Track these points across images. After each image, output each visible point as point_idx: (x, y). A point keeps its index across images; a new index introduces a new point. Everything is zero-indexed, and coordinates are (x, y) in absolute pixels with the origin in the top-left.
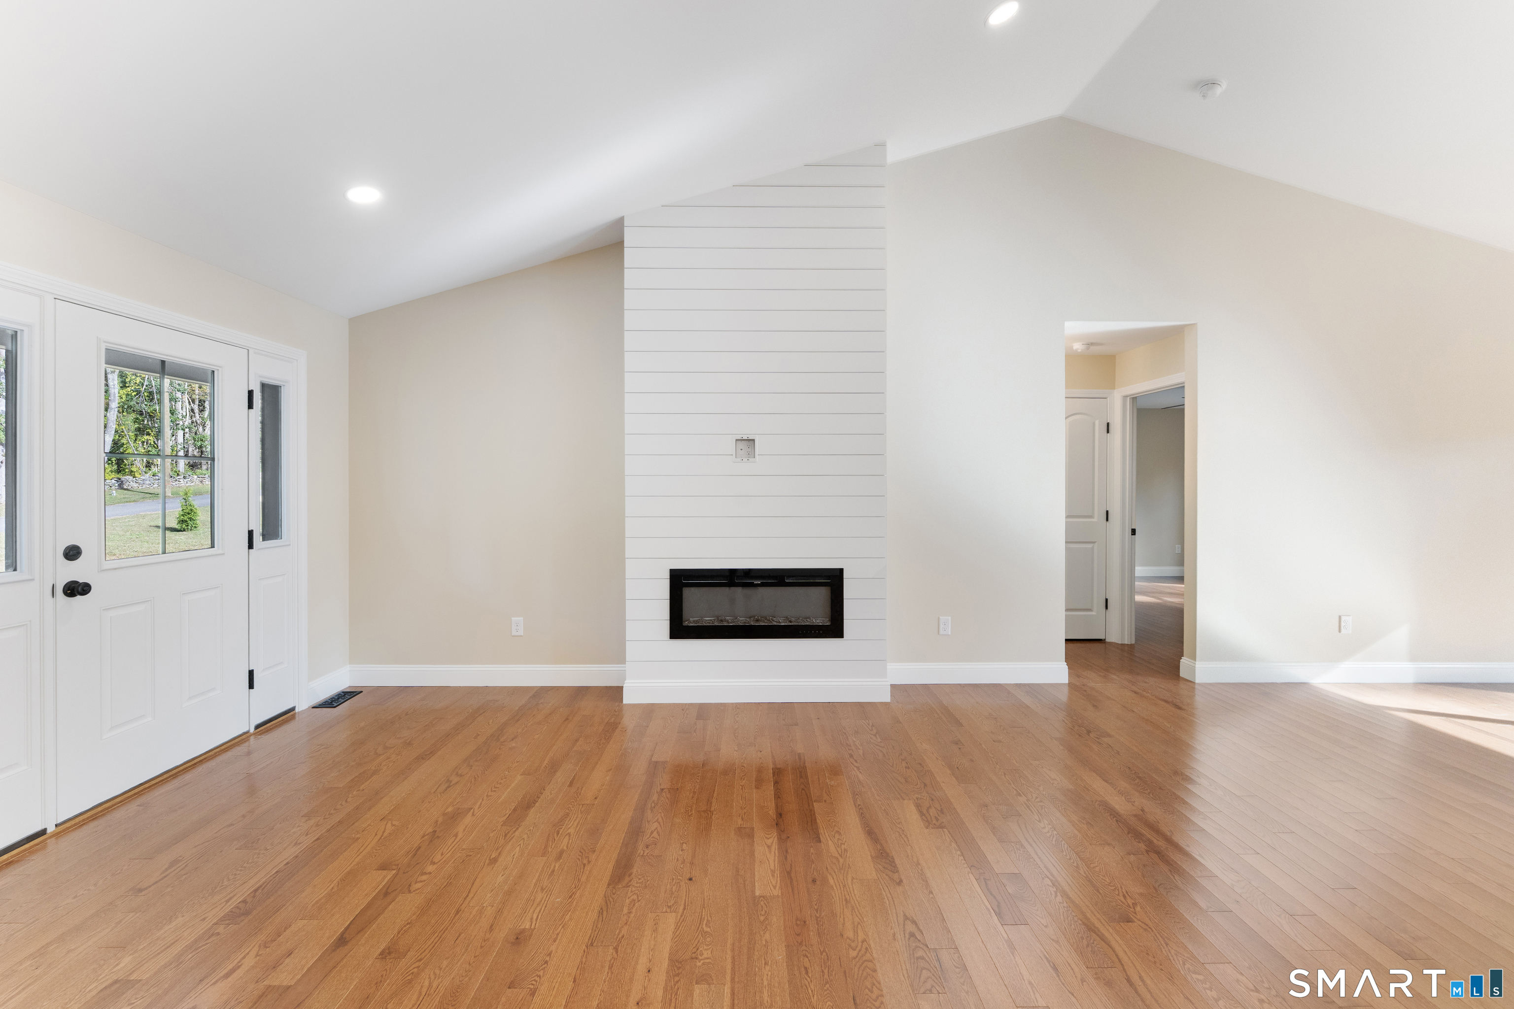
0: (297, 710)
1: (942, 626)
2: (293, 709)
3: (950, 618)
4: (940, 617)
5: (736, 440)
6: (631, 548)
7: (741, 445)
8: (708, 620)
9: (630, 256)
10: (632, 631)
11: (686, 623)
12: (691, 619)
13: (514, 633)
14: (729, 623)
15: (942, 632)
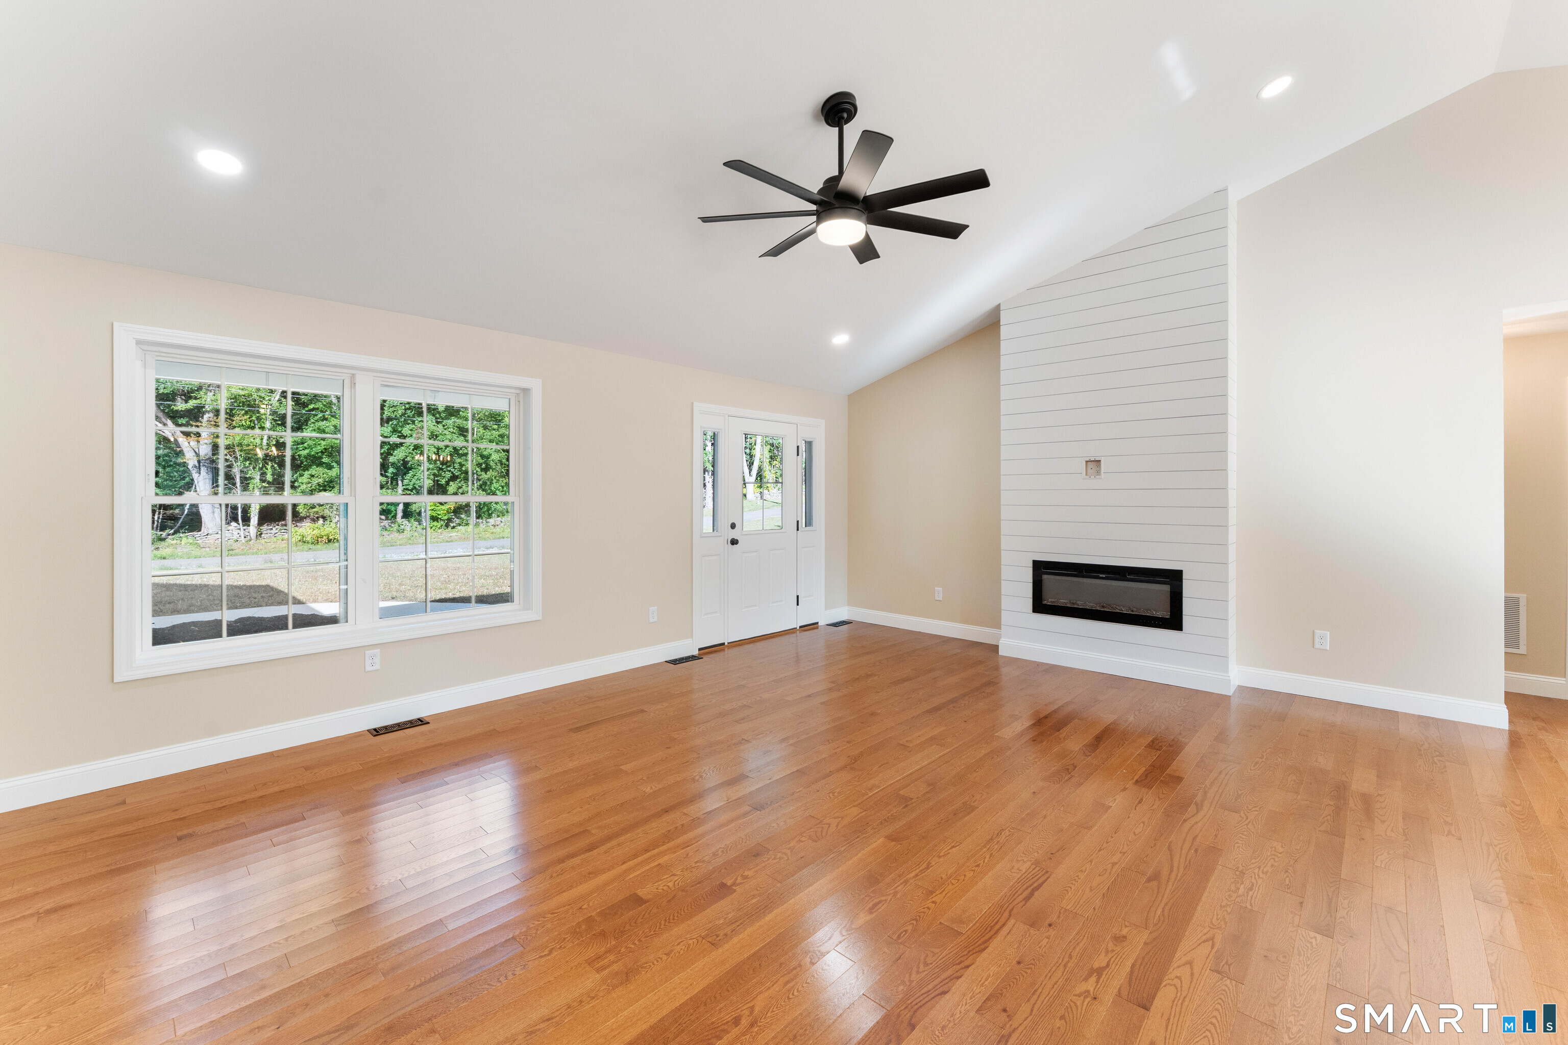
0: (819, 624)
1: (1317, 640)
2: (817, 623)
3: (1329, 633)
4: (1315, 631)
5: (1087, 462)
6: (1005, 543)
7: (1090, 465)
8: (1063, 602)
9: (1004, 331)
10: (1005, 603)
11: (1045, 602)
12: (1049, 600)
13: (937, 598)
14: (1079, 606)
15: (1317, 646)
